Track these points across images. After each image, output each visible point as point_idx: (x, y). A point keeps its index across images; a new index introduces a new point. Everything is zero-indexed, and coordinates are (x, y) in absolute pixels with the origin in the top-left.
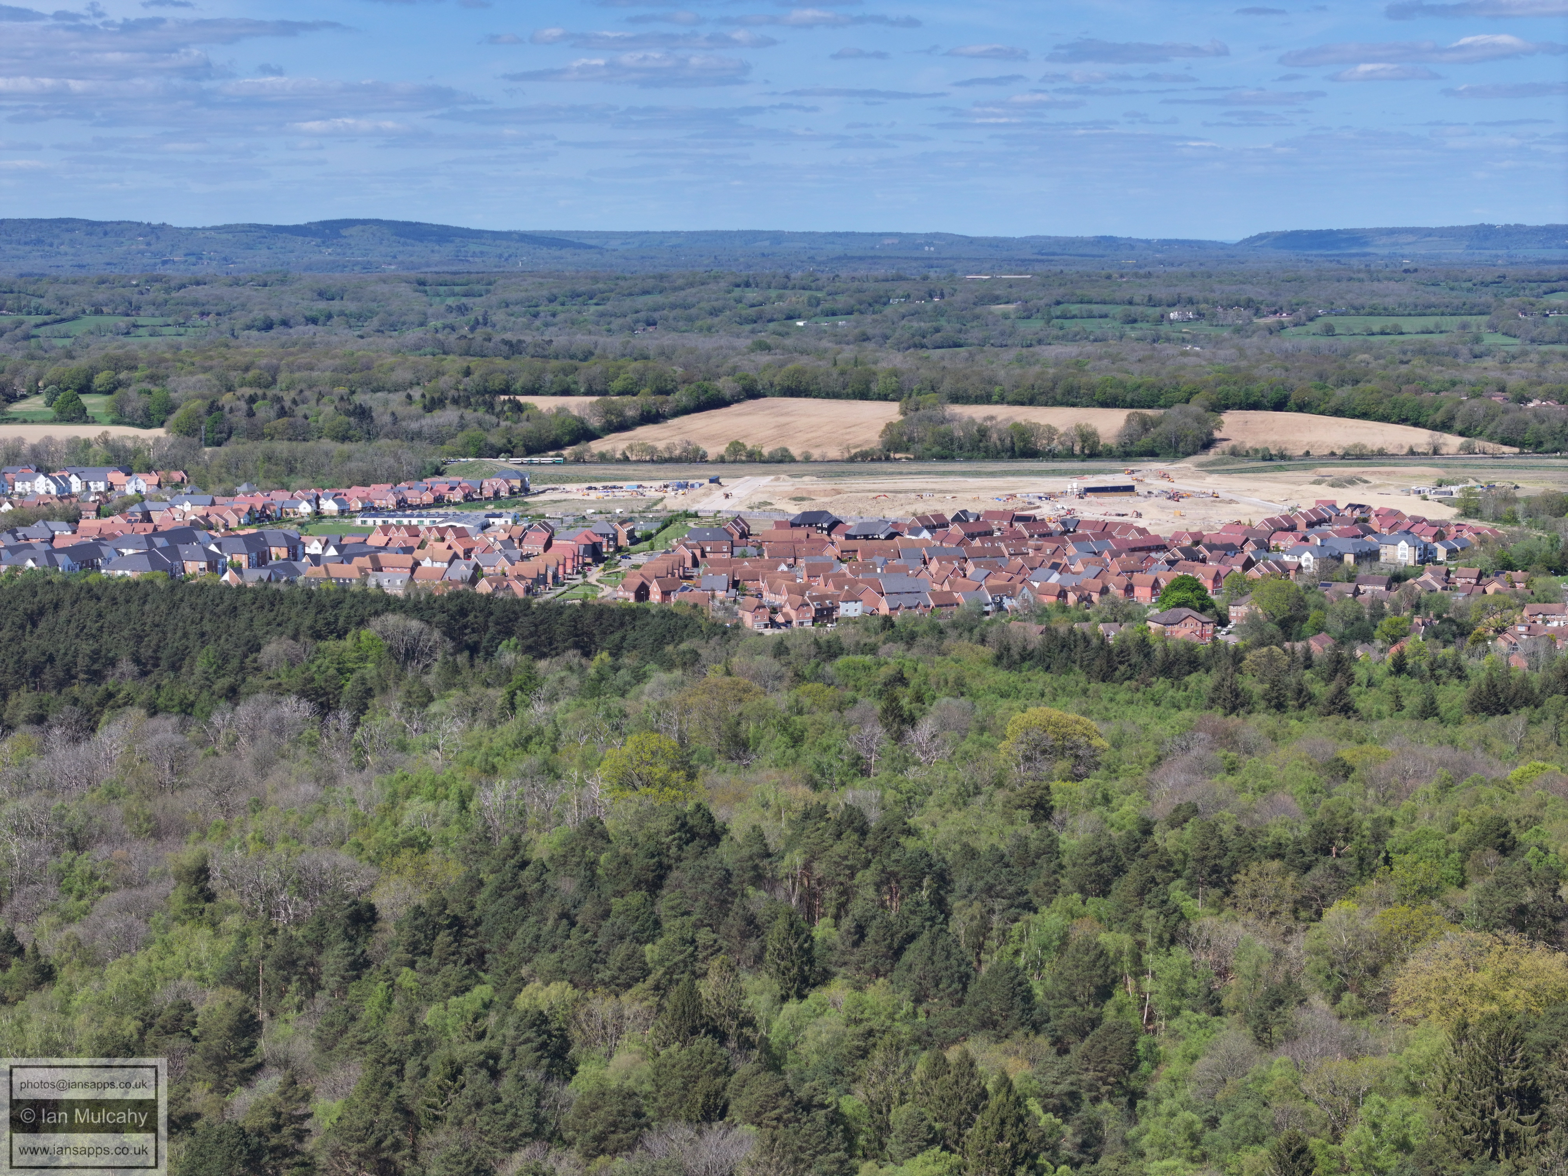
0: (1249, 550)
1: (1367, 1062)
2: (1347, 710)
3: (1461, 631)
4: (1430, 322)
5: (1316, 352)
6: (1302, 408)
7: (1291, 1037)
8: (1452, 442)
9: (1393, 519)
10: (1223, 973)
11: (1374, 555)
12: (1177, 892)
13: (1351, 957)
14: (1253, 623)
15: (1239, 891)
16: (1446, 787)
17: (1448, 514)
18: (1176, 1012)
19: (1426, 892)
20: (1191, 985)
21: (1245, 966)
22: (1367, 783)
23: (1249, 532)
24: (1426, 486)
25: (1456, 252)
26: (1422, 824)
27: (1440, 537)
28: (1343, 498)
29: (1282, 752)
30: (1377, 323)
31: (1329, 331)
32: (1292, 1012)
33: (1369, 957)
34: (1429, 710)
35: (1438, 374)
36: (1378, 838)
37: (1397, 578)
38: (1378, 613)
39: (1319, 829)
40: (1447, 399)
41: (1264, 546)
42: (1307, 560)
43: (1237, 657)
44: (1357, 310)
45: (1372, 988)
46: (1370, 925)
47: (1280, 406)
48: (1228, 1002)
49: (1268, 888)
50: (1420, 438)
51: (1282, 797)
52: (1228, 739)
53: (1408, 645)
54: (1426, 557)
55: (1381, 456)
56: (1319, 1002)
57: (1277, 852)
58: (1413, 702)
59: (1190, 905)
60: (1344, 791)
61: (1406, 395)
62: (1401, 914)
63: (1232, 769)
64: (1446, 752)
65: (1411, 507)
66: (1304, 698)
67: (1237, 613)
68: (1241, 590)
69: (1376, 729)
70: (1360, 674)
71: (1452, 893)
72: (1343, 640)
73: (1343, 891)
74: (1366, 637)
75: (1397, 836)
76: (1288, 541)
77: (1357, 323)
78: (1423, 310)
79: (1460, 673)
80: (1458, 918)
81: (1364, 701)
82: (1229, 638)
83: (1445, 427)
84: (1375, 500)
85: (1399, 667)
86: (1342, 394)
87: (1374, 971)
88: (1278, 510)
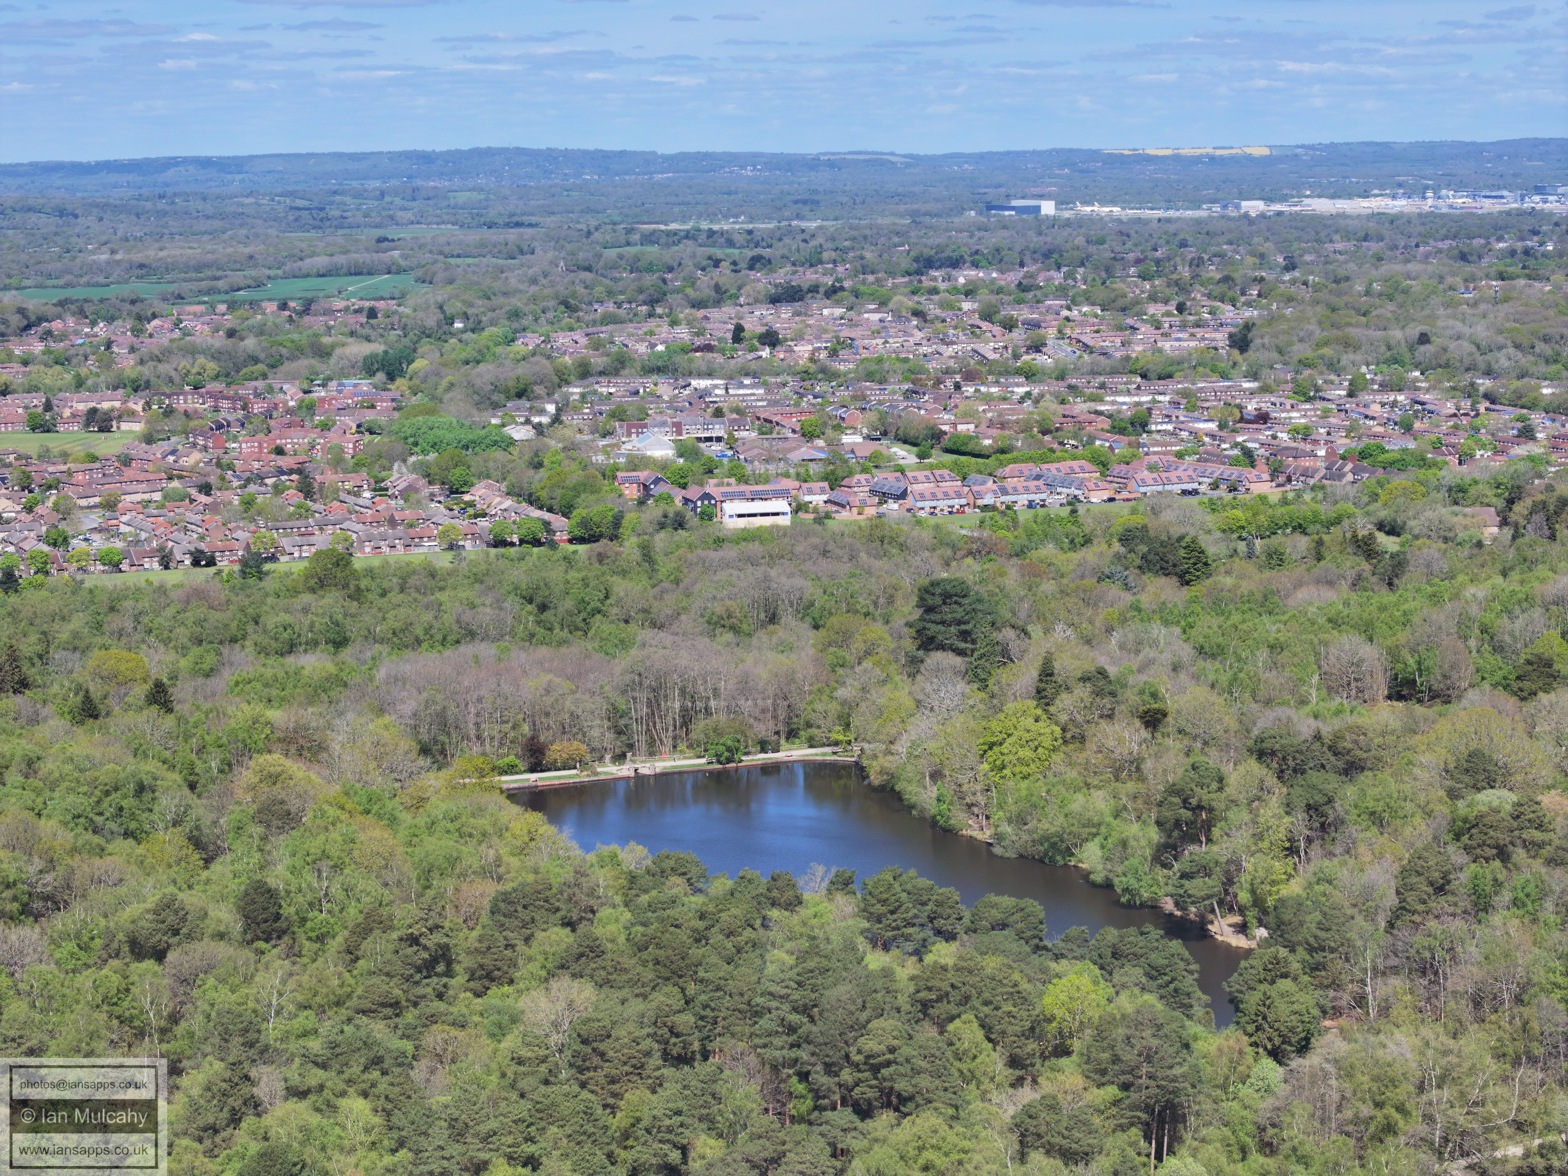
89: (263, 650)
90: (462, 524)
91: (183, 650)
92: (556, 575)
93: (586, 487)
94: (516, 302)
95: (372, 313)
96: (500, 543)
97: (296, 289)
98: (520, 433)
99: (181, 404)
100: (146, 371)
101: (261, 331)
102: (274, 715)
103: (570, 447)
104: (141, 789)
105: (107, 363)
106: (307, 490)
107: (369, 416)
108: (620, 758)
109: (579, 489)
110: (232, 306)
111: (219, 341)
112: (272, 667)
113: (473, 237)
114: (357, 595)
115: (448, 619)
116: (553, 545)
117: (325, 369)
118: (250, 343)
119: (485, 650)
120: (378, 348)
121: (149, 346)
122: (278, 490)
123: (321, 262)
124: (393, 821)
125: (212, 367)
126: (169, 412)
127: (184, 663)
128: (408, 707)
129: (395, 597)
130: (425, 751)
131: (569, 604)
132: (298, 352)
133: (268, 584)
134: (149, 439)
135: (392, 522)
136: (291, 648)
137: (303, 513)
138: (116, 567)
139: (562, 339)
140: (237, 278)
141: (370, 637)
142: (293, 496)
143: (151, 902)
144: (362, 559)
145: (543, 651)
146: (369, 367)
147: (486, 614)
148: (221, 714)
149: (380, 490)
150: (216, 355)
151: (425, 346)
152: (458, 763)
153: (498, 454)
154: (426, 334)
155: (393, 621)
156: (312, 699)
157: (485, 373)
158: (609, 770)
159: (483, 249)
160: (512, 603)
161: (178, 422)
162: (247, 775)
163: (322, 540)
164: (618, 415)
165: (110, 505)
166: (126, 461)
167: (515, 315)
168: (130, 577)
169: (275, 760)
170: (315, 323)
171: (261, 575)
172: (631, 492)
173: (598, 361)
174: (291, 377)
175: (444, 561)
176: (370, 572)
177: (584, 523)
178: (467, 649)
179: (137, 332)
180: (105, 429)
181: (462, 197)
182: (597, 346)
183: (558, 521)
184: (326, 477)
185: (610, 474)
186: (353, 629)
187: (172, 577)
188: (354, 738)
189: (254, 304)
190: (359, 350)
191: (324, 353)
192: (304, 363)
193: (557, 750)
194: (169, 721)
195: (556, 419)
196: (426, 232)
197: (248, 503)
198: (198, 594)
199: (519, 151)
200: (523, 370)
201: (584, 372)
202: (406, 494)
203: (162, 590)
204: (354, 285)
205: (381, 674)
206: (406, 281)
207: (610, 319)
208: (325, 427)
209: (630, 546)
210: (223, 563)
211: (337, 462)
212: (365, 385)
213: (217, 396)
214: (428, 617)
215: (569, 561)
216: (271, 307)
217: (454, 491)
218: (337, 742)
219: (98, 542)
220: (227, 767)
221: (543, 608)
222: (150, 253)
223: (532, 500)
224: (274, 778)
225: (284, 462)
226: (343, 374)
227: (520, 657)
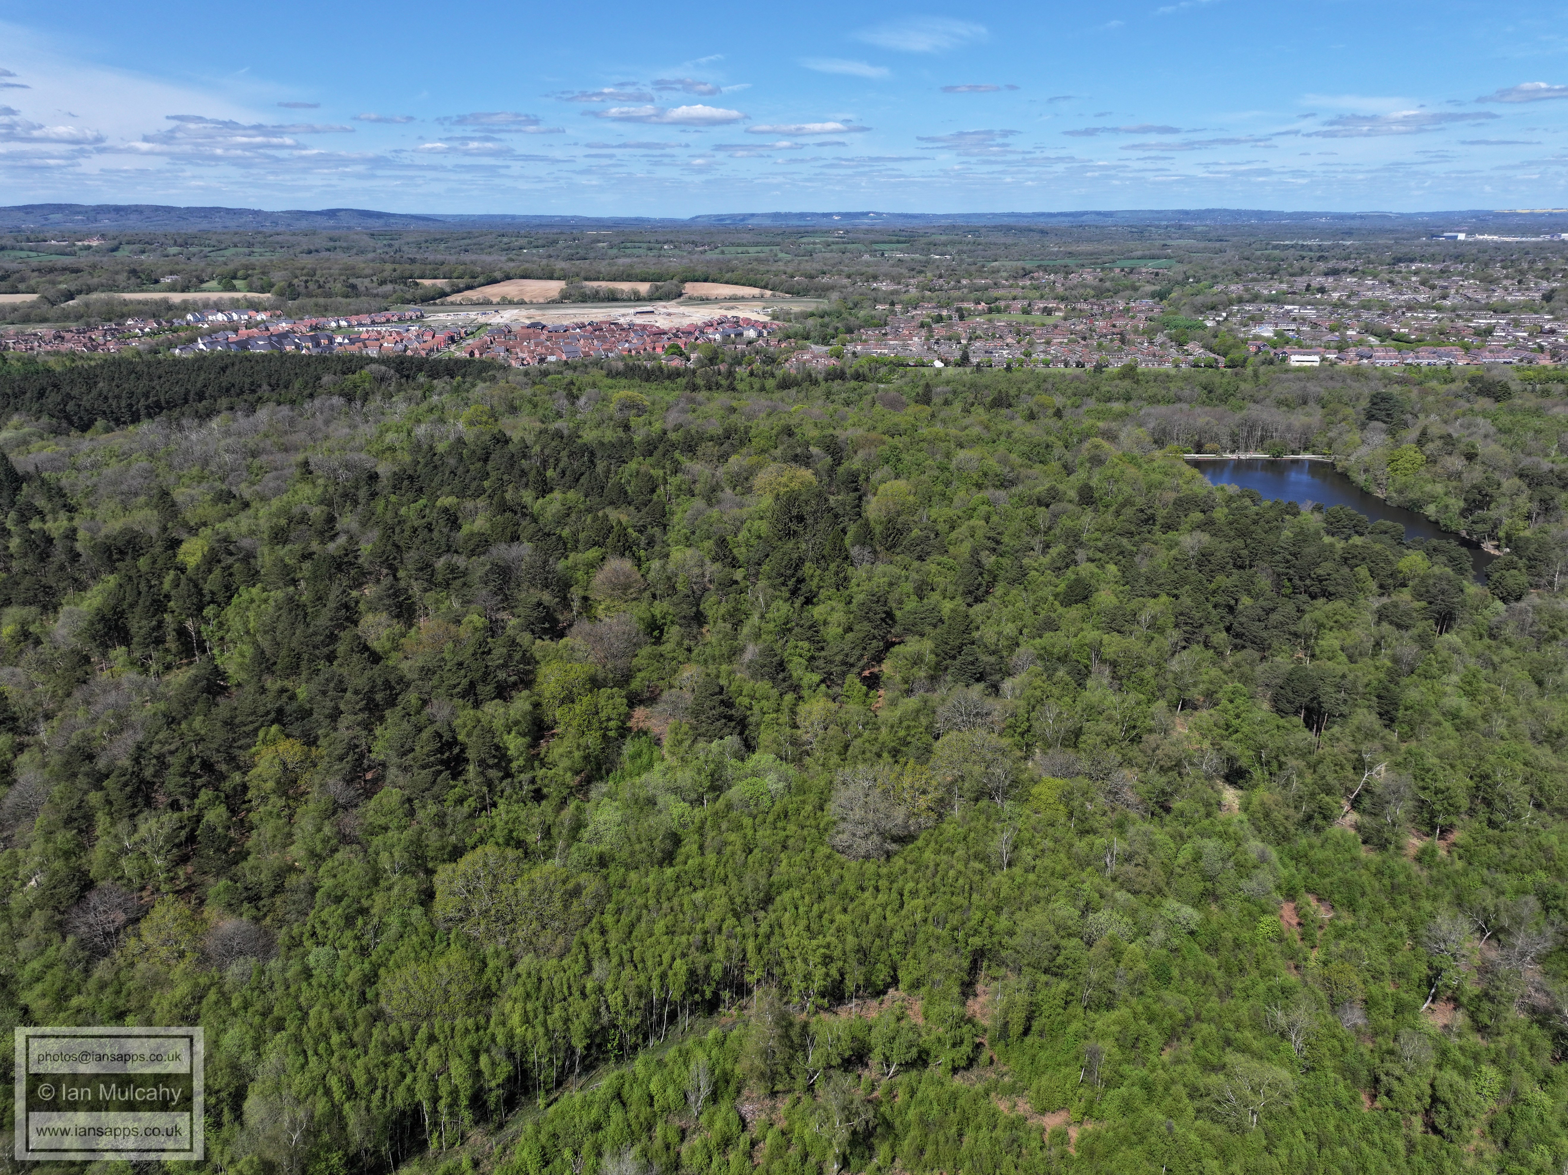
0: (697, 334)
1: (745, 509)
2: (734, 389)
3: (773, 361)
4: (759, 249)
5: (718, 260)
6: (713, 281)
7: (719, 502)
8: (768, 293)
9: (748, 321)
10: (694, 482)
11: (741, 334)
12: (677, 455)
13: (738, 474)
14: (699, 360)
15: (699, 453)
16: (769, 415)
17: (767, 319)
18: (678, 496)
19: (763, 451)
20: (684, 487)
21: (702, 480)
22: (743, 414)
23: (696, 327)
24: (759, 309)
25: (768, 222)
26: (761, 428)
27: (764, 327)
28: (730, 314)
29: (712, 405)
30: (740, 249)
31: (723, 252)
32: (720, 494)
33: (745, 474)
34: (763, 389)
35: (762, 268)
36: (746, 433)
37: (750, 343)
38: (744, 355)
39: (725, 430)
40: (766, 277)
41: (702, 332)
42: (718, 337)
43: (694, 372)
44: (733, 244)
45: (746, 485)
46: (744, 463)
47: (706, 280)
48: (696, 492)
49: (709, 452)
50: (756, 291)
51: (713, 420)
52: (692, 400)
53: (754, 366)
54: (760, 335)
55: (743, 298)
56: (728, 490)
57: (711, 439)
58: (757, 386)
59: (682, 459)
60: (734, 418)
61: (751, 276)
62: (755, 459)
63: (694, 411)
64: (769, 403)
65: (754, 317)
66: (718, 386)
67: (693, 356)
68: (694, 348)
69: (744, 396)
70: (738, 377)
71: (772, 450)
72: (731, 365)
73: (735, 452)
74: (740, 364)
75: (753, 432)
76: (711, 330)
77: (733, 249)
78: (756, 244)
79: (773, 375)
80: (775, 459)
81: (740, 386)
82: (691, 365)
83: (765, 287)
84: (741, 315)
85: (752, 374)
86: (728, 276)
87: (747, 479)
88: (707, 318)
89: (1098, 400)
90: (1181, 357)
91: (1069, 398)
92: (1217, 380)
93: (1235, 346)
94: (1216, 272)
95: (1157, 274)
96: (1196, 366)
97: (1128, 264)
98: (1210, 324)
99: (1079, 306)
100: (1067, 293)
101: (1113, 280)
102: (1100, 424)
103: (1230, 330)
104: (1047, 446)
105: (1053, 289)
106: (1123, 341)
107: (1150, 314)
108: (1233, 452)
109: (1231, 347)
110: (1103, 269)
111: (1096, 283)
112: (1101, 406)
113: (1202, 245)
114: (1137, 382)
115: (1172, 393)
116: (1217, 368)
117: (1136, 295)
118: (1108, 284)
119: (1185, 406)
120: (1158, 288)
121: (1069, 284)
122: (1112, 340)
123: (1139, 253)
124: (1140, 467)
125: (1092, 292)
126: (1074, 309)
127: (1069, 402)
128: (1151, 425)
129: (1152, 384)
130: (1156, 442)
131: (1221, 391)
132: (1126, 288)
133: (1104, 376)
134: (1065, 319)
135: (1154, 355)
136: (1109, 400)
137: (1120, 350)
138: (1047, 365)
139: (1233, 287)
140: (1106, 259)
141: (1140, 398)
142: (1117, 343)
143: (1047, 486)
144: (1142, 368)
145: (1208, 408)
146: (1153, 295)
147: (1187, 392)
148: (1080, 422)
149: (1151, 343)
150: (1094, 288)
151: (1176, 288)
152: (1168, 448)
153: (1201, 332)
154: (1177, 283)
155: (1150, 393)
156: (1114, 420)
157: (1199, 299)
158: (1228, 456)
159: (1205, 250)
160: (1198, 389)
161: (1077, 313)
162: (1087, 445)
163: (1127, 360)
164: (1252, 318)
165: (1048, 343)
166: (1056, 327)
167: (1215, 277)
168: (1052, 369)
169: (1098, 440)
170: (1134, 277)
171: (1101, 372)
172: (1253, 349)
173: (1246, 296)
174: (1122, 298)
175: (1173, 371)
176: (1143, 374)
177: (1231, 360)
178: (1178, 406)
179: (1065, 278)
180: (1049, 314)
181: (1199, 229)
182: (1247, 290)
183: (1221, 359)
184: (1131, 337)
185: (1245, 342)
186: (1134, 395)
187: (1068, 371)
188: (1129, 435)
189: (1111, 269)
190: (1149, 288)
191: (1135, 289)
192: (1128, 293)
193: (1208, 446)
194: (1060, 423)
195: (1226, 319)
196: (1182, 242)
197: (1100, 345)
198: (1076, 378)
199: (1226, 210)
200: (1215, 299)
201: (1240, 301)
202: (1161, 345)
203: (1064, 375)
204: (1151, 263)
205: (1142, 413)
206: (1173, 262)
207: (1254, 280)
208: (1133, 318)
209: (1249, 370)
210: (1087, 366)
211: (1136, 331)
212: (1150, 302)
213: (1092, 304)
214: (1164, 392)
215: (1223, 374)
216: (1117, 270)
217: (1181, 345)
218: (1122, 436)
219: (1042, 356)
220: (1080, 441)
221: (1210, 392)
222: (1074, 248)
223: (1212, 350)
224: (1097, 447)
225: (1115, 330)
226: (1142, 297)
227: (1198, 410)
